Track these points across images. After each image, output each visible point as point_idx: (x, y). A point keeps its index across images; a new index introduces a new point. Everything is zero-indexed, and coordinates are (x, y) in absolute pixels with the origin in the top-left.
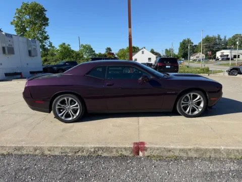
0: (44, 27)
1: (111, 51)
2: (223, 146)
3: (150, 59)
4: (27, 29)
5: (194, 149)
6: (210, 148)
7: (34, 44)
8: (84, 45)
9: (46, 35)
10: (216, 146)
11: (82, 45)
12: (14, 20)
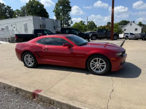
0: (69, 12)
3: (136, 29)
7: (57, 22)
9: (70, 17)
11: (89, 22)
12: (55, 10)
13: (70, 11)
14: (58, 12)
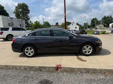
1: (58, 24)
2: (98, 67)
3: (76, 28)
4: (20, 15)
5: (84, 69)
6: (92, 68)
8: (46, 22)
9: (29, 17)
10: (95, 67)
11: (45, 22)
12: (15, 11)
13: (29, 13)
14: (18, 14)
